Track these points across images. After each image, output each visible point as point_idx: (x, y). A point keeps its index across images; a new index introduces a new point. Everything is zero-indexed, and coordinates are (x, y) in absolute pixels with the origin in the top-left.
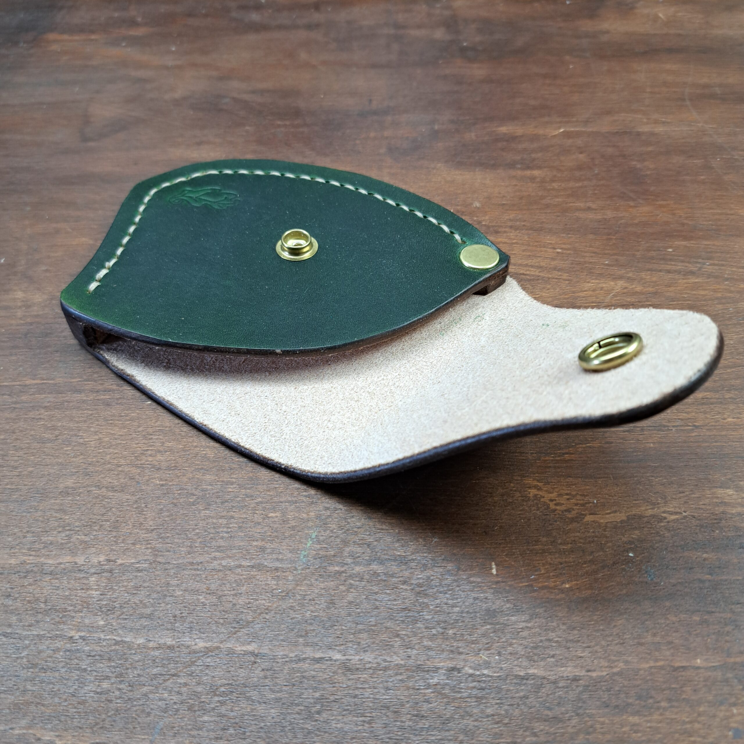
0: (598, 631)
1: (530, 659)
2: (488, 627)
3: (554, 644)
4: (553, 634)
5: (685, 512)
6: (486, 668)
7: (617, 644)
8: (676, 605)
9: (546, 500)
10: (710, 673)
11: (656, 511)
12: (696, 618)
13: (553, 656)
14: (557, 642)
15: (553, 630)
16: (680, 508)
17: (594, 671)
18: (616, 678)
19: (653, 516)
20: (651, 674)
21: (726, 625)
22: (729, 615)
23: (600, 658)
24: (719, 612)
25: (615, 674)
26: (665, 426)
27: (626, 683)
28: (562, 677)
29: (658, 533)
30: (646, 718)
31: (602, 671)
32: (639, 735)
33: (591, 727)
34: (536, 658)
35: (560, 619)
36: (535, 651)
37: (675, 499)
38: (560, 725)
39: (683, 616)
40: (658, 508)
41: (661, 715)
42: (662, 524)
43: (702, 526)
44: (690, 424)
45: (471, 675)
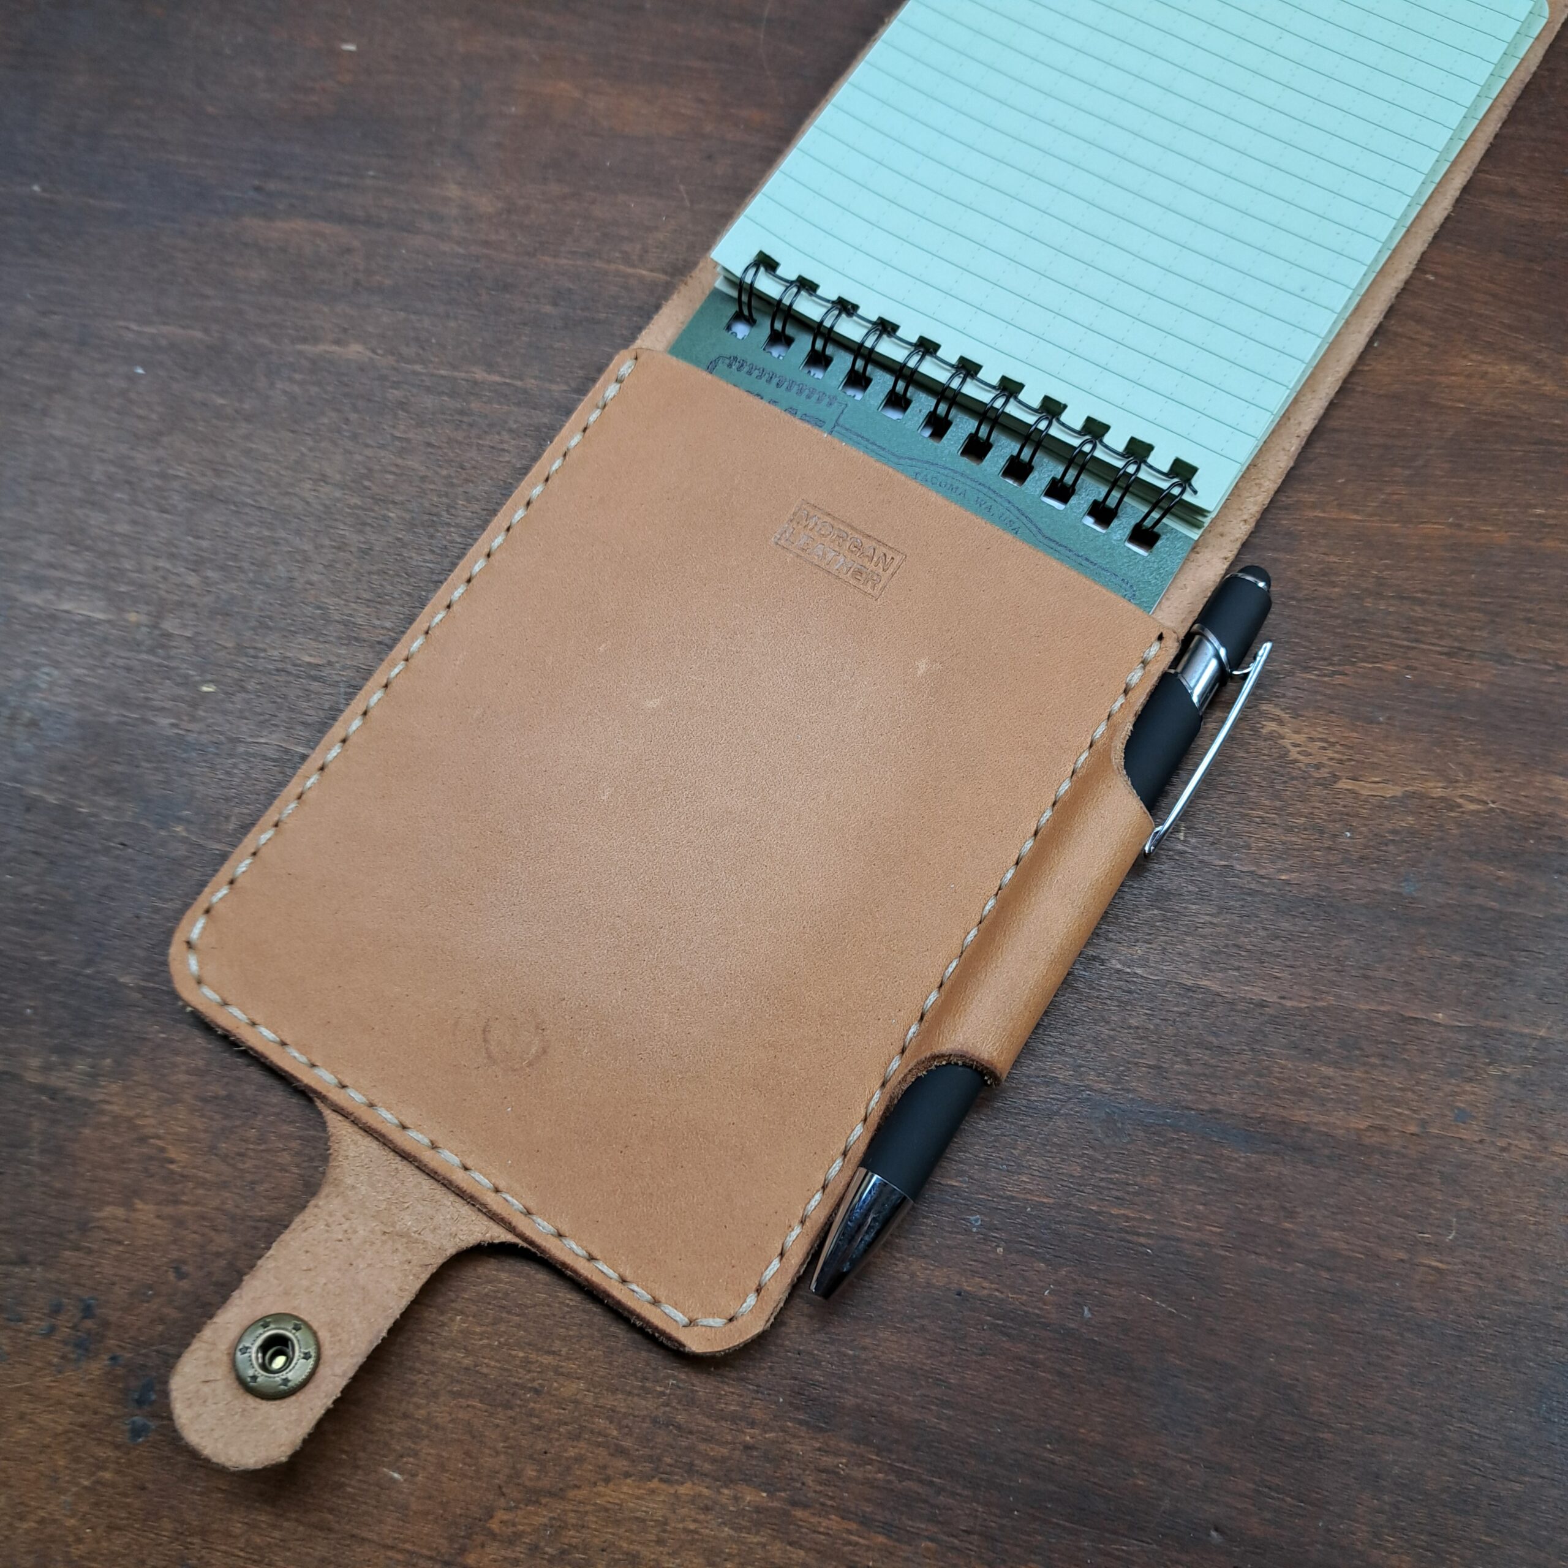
0: (1309, 947)
1: (1204, 965)
2: (1156, 912)
3: (1243, 953)
4: (1246, 940)
5: (1494, 802)
6: (1140, 966)
7: (1333, 970)
8: (1434, 935)
9: (1286, 743)
10: (1451, 1035)
11: (1448, 793)
12: (1457, 958)
13: (1238, 969)
14: (1248, 951)
15: (1247, 935)
16: (1487, 795)
17: (1291, 999)
18: (1320, 1015)
19: (1442, 799)
20: (1369, 1019)
21: (1497, 975)
22: (1505, 963)
23: (1304, 984)
24: (1494, 957)
25: (1319, 1009)
26: (1510, 657)
27: (1330, 1023)
28: (1244, 998)
29: (1440, 826)
30: (1343, 1073)
31: (1301, 1002)
32: (1328, 1091)
33: (1267, 1068)
34: (1213, 967)
35: (1261, 922)
36: (1215, 958)
37: (1486, 779)
38: (1225, 1058)
39: (1438, 952)
40: (1455, 788)
41: (1367, 1072)
42: (1453, 814)
43: (1511, 829)
44: (1551, 661)
45: (1118, 971)
